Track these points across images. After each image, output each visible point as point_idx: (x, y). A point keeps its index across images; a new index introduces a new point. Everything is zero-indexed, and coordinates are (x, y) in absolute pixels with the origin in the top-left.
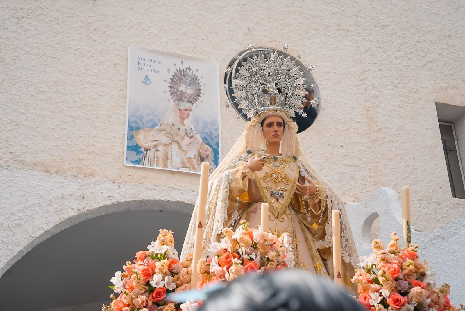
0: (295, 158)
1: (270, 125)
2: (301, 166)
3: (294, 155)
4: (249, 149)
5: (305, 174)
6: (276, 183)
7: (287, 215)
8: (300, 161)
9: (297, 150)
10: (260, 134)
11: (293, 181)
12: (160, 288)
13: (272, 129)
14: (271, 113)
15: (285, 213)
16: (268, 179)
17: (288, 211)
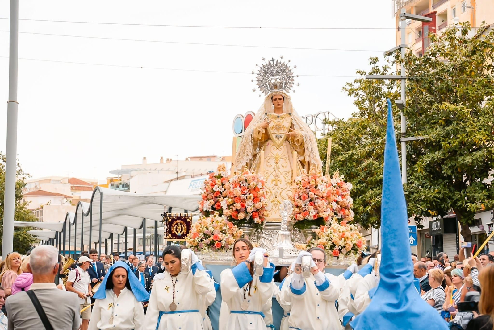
0: (290, 114)
1: (275, 100)
2: (293, 118)
3: (290, 112)
4: (266, 112)
5: (294, 123)
6: (278, 130)
7: (283, 146)
8: (293, 115)
9: (291, 110)
10: (272, 104)
11: (287, 128)
12: (217, 191)
13: (276, 101)
14: (275, 94)
15: (282, 145)
16: (274, 128)
17: (284, 144)
